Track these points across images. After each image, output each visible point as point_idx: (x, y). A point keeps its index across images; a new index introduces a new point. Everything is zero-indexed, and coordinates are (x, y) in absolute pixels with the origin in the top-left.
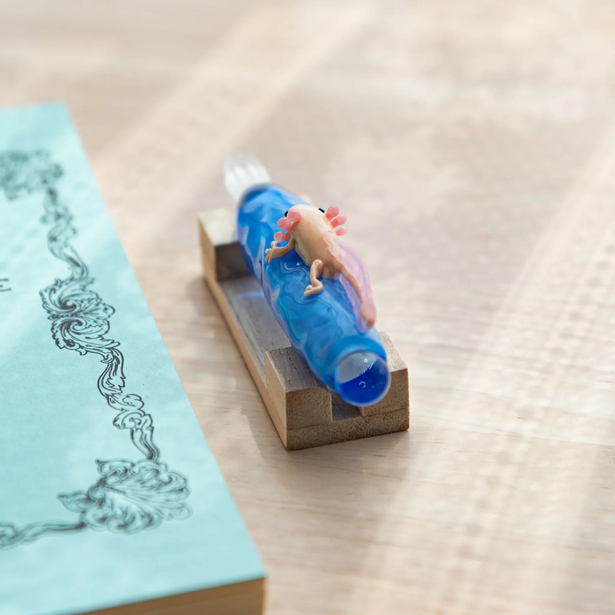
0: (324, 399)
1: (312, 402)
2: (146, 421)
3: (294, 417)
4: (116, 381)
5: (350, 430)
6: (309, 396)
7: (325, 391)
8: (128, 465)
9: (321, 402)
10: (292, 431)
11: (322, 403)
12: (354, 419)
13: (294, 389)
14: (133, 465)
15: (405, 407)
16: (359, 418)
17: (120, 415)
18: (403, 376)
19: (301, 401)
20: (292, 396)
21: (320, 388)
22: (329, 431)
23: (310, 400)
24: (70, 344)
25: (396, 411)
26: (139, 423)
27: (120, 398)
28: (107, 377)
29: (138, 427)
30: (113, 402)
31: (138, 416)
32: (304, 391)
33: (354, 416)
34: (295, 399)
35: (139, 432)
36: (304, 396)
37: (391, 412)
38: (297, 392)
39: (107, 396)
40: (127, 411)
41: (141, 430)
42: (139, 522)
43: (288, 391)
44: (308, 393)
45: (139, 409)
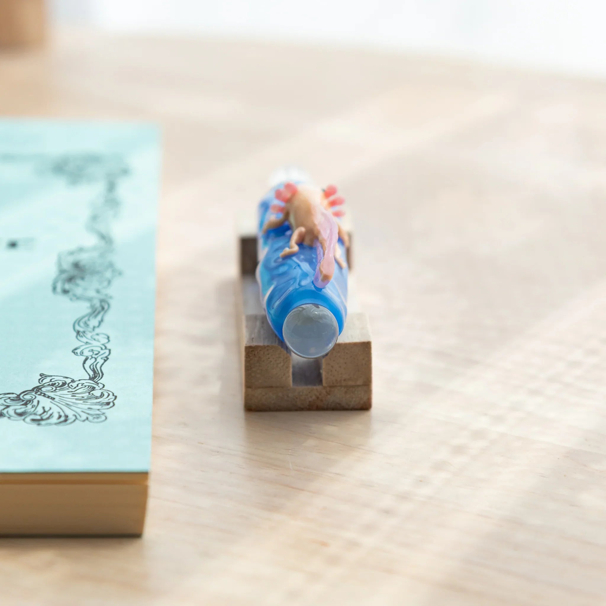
0: (283, 360)
1: (271, 361)
2: (105, 353)
3: (253, 374)
4: (94, 322)
5: (310, 399)
6: (268, 354)
7: (285, 352)
8: (68, 381)
9: (280, 363)
10: (250, 390)
11: (282, 364)
12: (315, 387)
13: (254, 344)
14: (73, 381)
15: (367, 383)
16: (319, 388)
17: (82, 346)
18: (366, 349)
19: (259, 357)
20: (251, 351)
21: (280, 347)
22: (288, 396)
23: (269, 358)
24: (65, 292)
25: (358, 386)
26: (96, 354)
27: (89, 335)
28: (86, 318)
29: (94, 356)
30: (82, 337)
31: (99, 349)
32: (264, 347)
33: (315, 385)
34: (254, 354)
35: (93, 360)
36: (264, 353)
37: (353, 387)
38: (257, 347)
39: (78, 332)
40: (90, 344)
41: (96, 359)
42: (54, 420)
43: (248, 345)
44: (268, 350)
45: (103, 345)
